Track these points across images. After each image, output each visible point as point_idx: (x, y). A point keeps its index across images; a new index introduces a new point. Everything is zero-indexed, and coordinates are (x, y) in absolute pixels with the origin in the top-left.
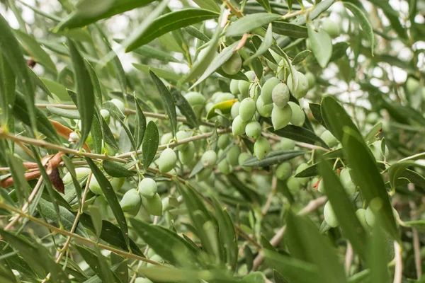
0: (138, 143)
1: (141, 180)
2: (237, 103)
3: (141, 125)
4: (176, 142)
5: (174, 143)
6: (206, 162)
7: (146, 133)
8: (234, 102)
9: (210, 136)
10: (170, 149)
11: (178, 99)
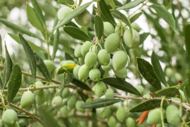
0: (5, 82)
1: (5, 110)
2: (77, 66)
3: (8, 68)
4: (35, 88)
5: (33, 88)
6: (55, 104)
7: (12, 73)
8: (75, 66)
9: (58, 87)
10: (30, 92)
11: (38, 61)
